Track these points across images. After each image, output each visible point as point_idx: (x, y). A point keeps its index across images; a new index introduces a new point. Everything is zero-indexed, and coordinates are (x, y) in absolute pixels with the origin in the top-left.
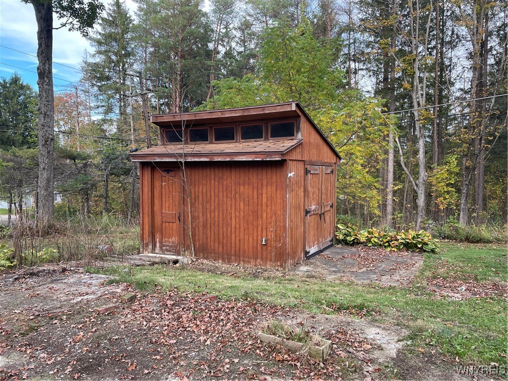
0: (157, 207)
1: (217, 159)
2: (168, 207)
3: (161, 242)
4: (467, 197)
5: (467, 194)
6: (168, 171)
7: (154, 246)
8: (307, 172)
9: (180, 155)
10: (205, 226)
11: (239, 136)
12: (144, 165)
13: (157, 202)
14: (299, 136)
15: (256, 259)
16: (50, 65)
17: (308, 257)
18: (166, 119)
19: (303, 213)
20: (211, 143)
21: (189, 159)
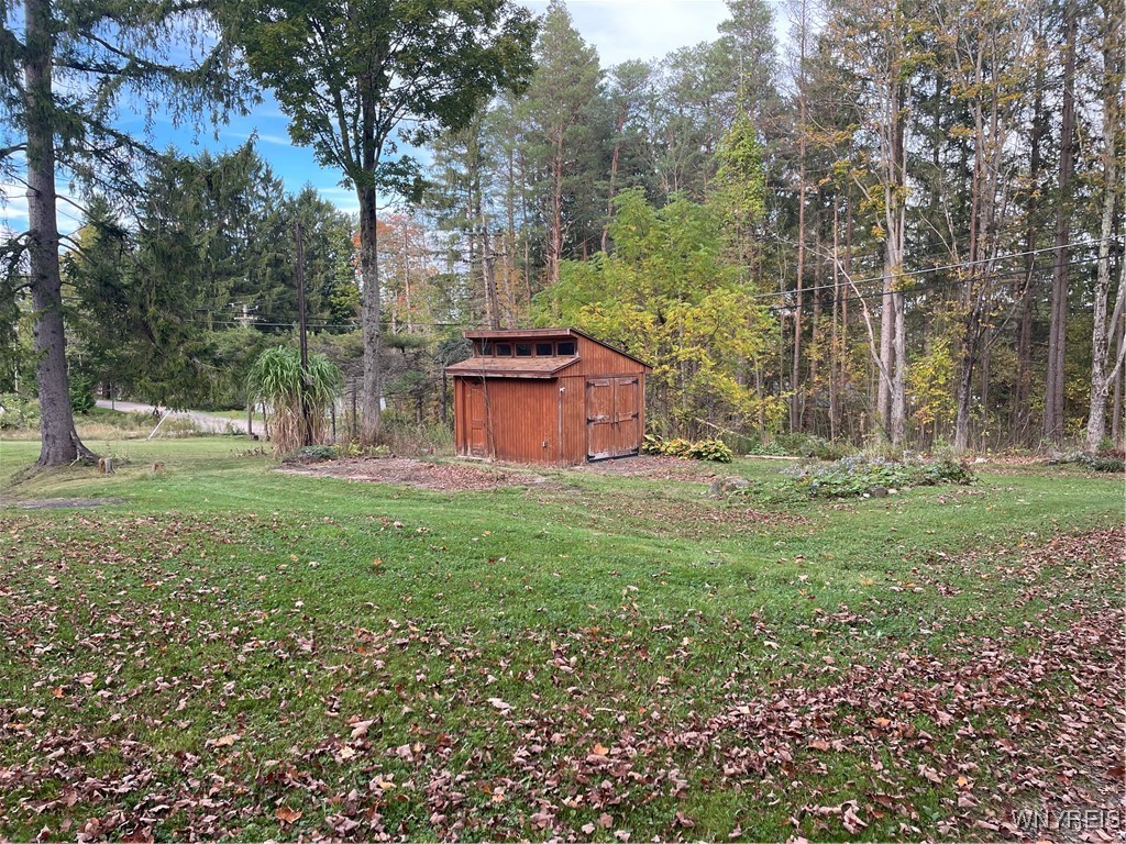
0: (468, 416)
1: (508, 376)
2: (476, 416)
3: (471, 446)
4: (965, 406)
5: (966, 400)
6: (476, 384)
7: (466, 450)
8: (588, 385)
9: (481, 371)
10: (503, 432)
11: (534, 352)
12: (457, 378)
13: (468, 411)
14: (577, 355)
15: (539, 459)
16: (374, 250)
17: (590, 460)
18: (476, 336)
19: (584, 422)
20: (513, 357)
21: (489, 375)
